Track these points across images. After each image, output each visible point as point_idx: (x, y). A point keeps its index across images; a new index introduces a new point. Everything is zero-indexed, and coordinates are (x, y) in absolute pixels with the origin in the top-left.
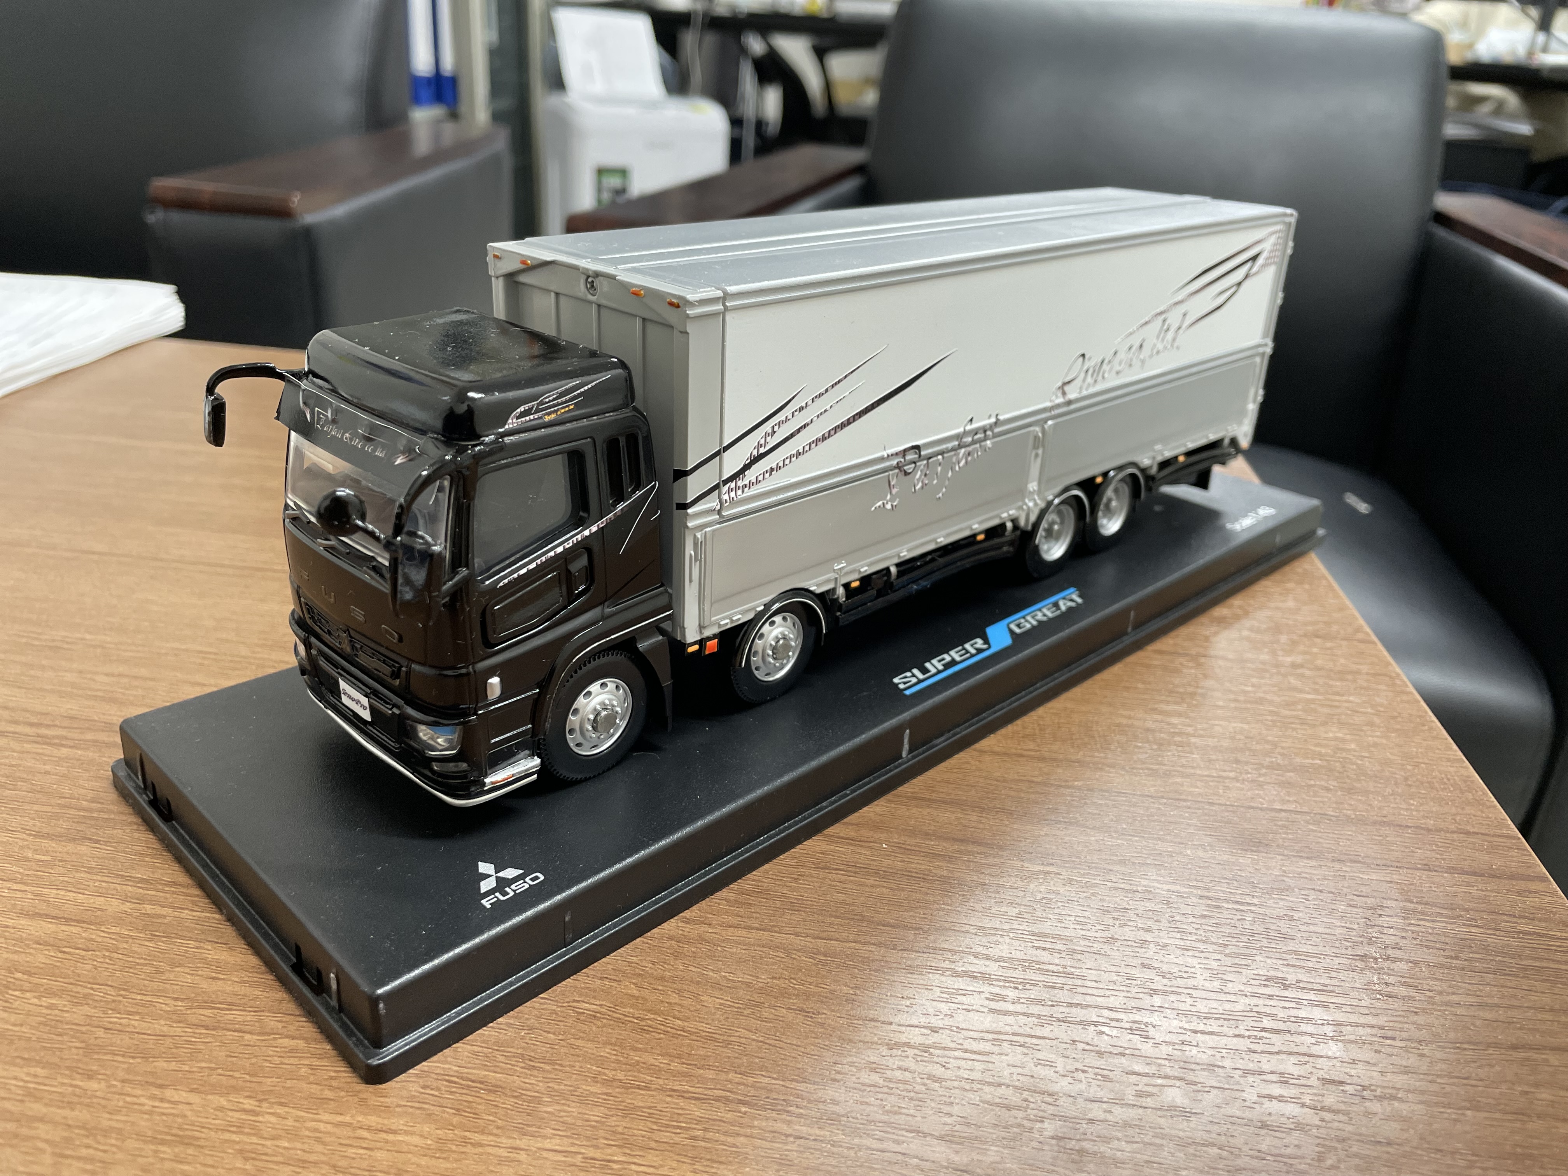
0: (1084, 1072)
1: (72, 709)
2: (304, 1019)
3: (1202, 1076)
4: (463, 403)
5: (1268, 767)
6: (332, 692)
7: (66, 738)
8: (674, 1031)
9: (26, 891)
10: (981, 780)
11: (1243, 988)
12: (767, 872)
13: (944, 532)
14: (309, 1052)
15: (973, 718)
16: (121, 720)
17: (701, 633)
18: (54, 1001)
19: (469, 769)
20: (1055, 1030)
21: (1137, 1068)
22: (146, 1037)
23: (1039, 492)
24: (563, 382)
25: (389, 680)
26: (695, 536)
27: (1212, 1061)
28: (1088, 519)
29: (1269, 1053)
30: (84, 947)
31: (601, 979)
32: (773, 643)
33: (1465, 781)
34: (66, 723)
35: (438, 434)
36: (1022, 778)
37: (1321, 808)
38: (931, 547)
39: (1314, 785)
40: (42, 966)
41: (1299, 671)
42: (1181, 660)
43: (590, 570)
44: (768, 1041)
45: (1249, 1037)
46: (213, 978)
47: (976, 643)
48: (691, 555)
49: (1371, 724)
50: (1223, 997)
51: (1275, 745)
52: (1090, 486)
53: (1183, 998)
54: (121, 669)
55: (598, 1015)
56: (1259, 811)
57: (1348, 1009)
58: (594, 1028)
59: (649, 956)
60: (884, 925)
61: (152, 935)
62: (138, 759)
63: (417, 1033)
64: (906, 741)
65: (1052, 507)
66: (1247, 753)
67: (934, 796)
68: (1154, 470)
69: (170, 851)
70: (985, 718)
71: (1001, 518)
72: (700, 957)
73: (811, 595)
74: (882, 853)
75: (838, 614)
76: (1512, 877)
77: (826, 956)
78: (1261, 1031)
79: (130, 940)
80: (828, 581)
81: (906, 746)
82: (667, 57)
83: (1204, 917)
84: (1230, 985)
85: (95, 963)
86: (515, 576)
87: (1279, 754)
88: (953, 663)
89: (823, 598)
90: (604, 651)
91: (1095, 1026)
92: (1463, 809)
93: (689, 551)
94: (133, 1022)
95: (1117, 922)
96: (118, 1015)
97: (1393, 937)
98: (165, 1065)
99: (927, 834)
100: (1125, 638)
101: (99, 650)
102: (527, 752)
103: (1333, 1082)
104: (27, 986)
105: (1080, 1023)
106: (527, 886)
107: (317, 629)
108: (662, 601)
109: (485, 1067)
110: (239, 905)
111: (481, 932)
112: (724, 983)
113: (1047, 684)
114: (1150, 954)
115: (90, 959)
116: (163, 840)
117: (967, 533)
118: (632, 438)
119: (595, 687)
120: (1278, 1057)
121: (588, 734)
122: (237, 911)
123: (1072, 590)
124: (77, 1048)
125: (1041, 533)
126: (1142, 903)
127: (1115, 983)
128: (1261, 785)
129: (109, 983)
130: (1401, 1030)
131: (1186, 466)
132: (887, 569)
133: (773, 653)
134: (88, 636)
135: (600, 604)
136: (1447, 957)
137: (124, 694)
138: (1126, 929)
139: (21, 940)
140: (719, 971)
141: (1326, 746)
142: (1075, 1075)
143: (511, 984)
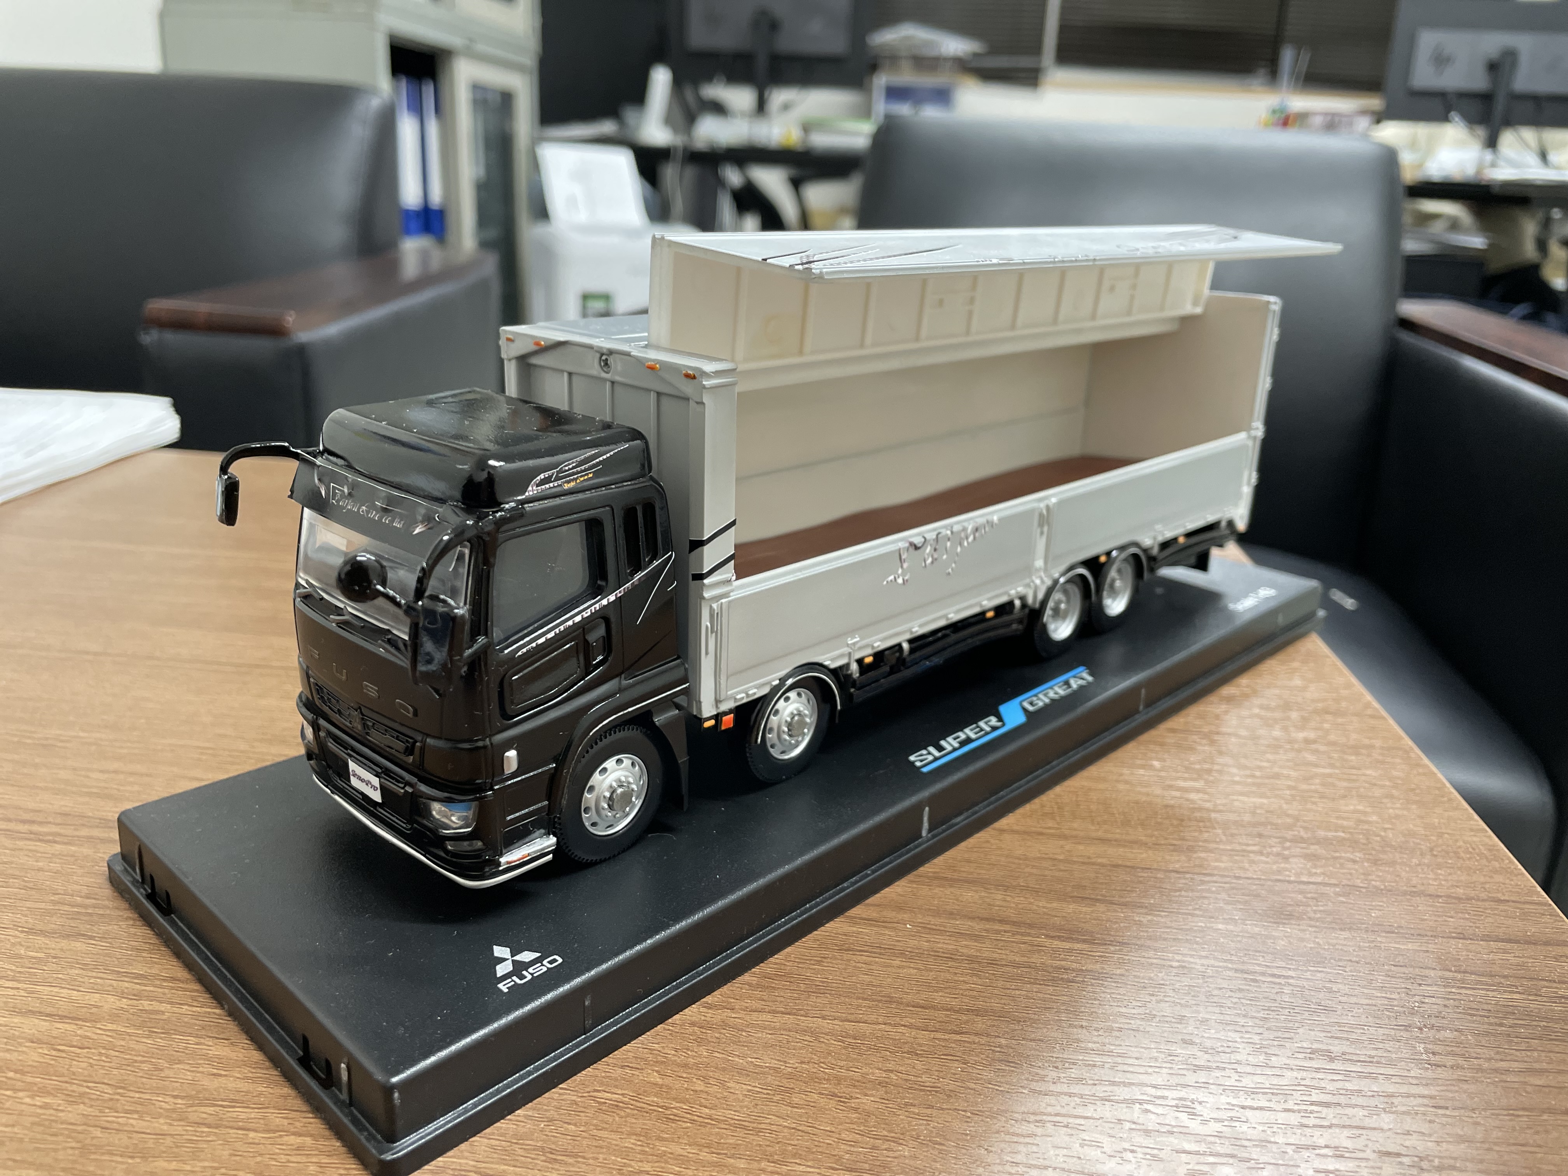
0: (1132, 1151)
1: (66, 806)
2: (311, 1115)
3: (1255, 1153)
4: (483, 470)
5: (1291, 841)
6: (340, 776)
7: (60, 835)
8: (701, 1119)
9: (18, 988)
10: (1003, 859)
11: (1288, 1062)
12: (789, 955)
13: (955, 608)
14: (317, 1149)
15: (991, 796)
16: (117, 816)
17: (717, 707)
18: (47, 1100)
19: (484, 847)
20: (1099, 1109)
21: (1187, 1147)
22: (144, 1136)
23: (1046, 570)
24: (582, 451)
25: (403, 757)
26: (711, 607)
27: (1263, 1136)
28: (1094, 598)
29: (1321, 1126)
30: (79, 1044)
31: (622, 1067)
32: (789, 719)
33: (1489, 850)
34: (59, 820)
35: (458, 501)
36: (1044, 856)
37: (1349, 880)
38: (942, 623)
39: (1340, 858)
40: (35, 1064)
41: (1314, 746)
42: (1195, 737)
43: (607, 641)
44: (800, 1128)
45: (1299, 1111)
46: (214, 1075)
47: (989, 721)
48: (707, 627)
49: (1392, 797)
50: (1269, 1071)
51: (1297, 819)
52: (1094, 565)
53: (1227, 1073)
54: (116, 765)
55: (621, 1104)
56: (1286, 884)
57: (1398, 1080)
58: (617, 1119)
59: (671, 1043)
60: (913, 1007)
61: (150, 1031)
62: (136, 852)
63: (432, 1127)
64: (926, 819)
65: (1058, 586)
66: (1269, 827)
67: (956, 876)
68: (1155, 551)
69: (168, 946)
70: (1002, 797)
71: (1009, 595)
72: (724, 1043)
73: (826, 671)
74: (906, 933)
75: (852, 690)
76: (1547, 943)
77: (855, 1039)
78: (1312, 1104)
79: (128, 1037)
80: (842, 656)
81: (926, 825)
82: (648, 186)
83: (1240, 990)
84: (1273, 1058)
85: (91, 1061)
86: (534, 645)
87: (1301, 827)
88: (968, 740)
89: (835, 673)
90: (620, 725)
91: (1140, 1104)
92: (1491, 877)
93: (705, 622)
94: (131, 1121)
95: (1154, 998)
96: (116, 1114)
97: (1436, 1006)
98: (165, 1165)
99: (951, 914)
100: (1137, 716)
101: (93, 748)
102: (542, 831)
103: (1388, 1154)
104: (19, 1084)
105: (1125, 1101)
106: (545, 969)
107: (326, 709)
108: (678, 674)
109: (503, 1161)
110: (243, 999)
111: (498, 1017)
112: (751, 1068)
113: (1063, 762)
114: (1190, 1029)
115: (86, 1057)
116: (160, 933)
117: (976, 610)
118: (649, 508)
119: (610, 764)
120: (1330, 1131)
121: (603, 813)
122: (240, 1005)
123: (1081, 669)
124: (72, 1148)
125: (1048, 612)
126: (1178, 978)
127: (1156, 1059)
128: (1286, 859)
129: (106, 1081)
130: (1453, 1099)
131: (1185, 548)
132: (899, 646)
133: (789, 730)
134: (82, 734)
135: (617, 676)
136: (1491, 1024)
137: (119, 790)
138: (1163, 1004)
139: (13, 1038)
140: (744, 1057)
141: (1347, 819)
142: (1124, 1155)
143: (530, 1073)
